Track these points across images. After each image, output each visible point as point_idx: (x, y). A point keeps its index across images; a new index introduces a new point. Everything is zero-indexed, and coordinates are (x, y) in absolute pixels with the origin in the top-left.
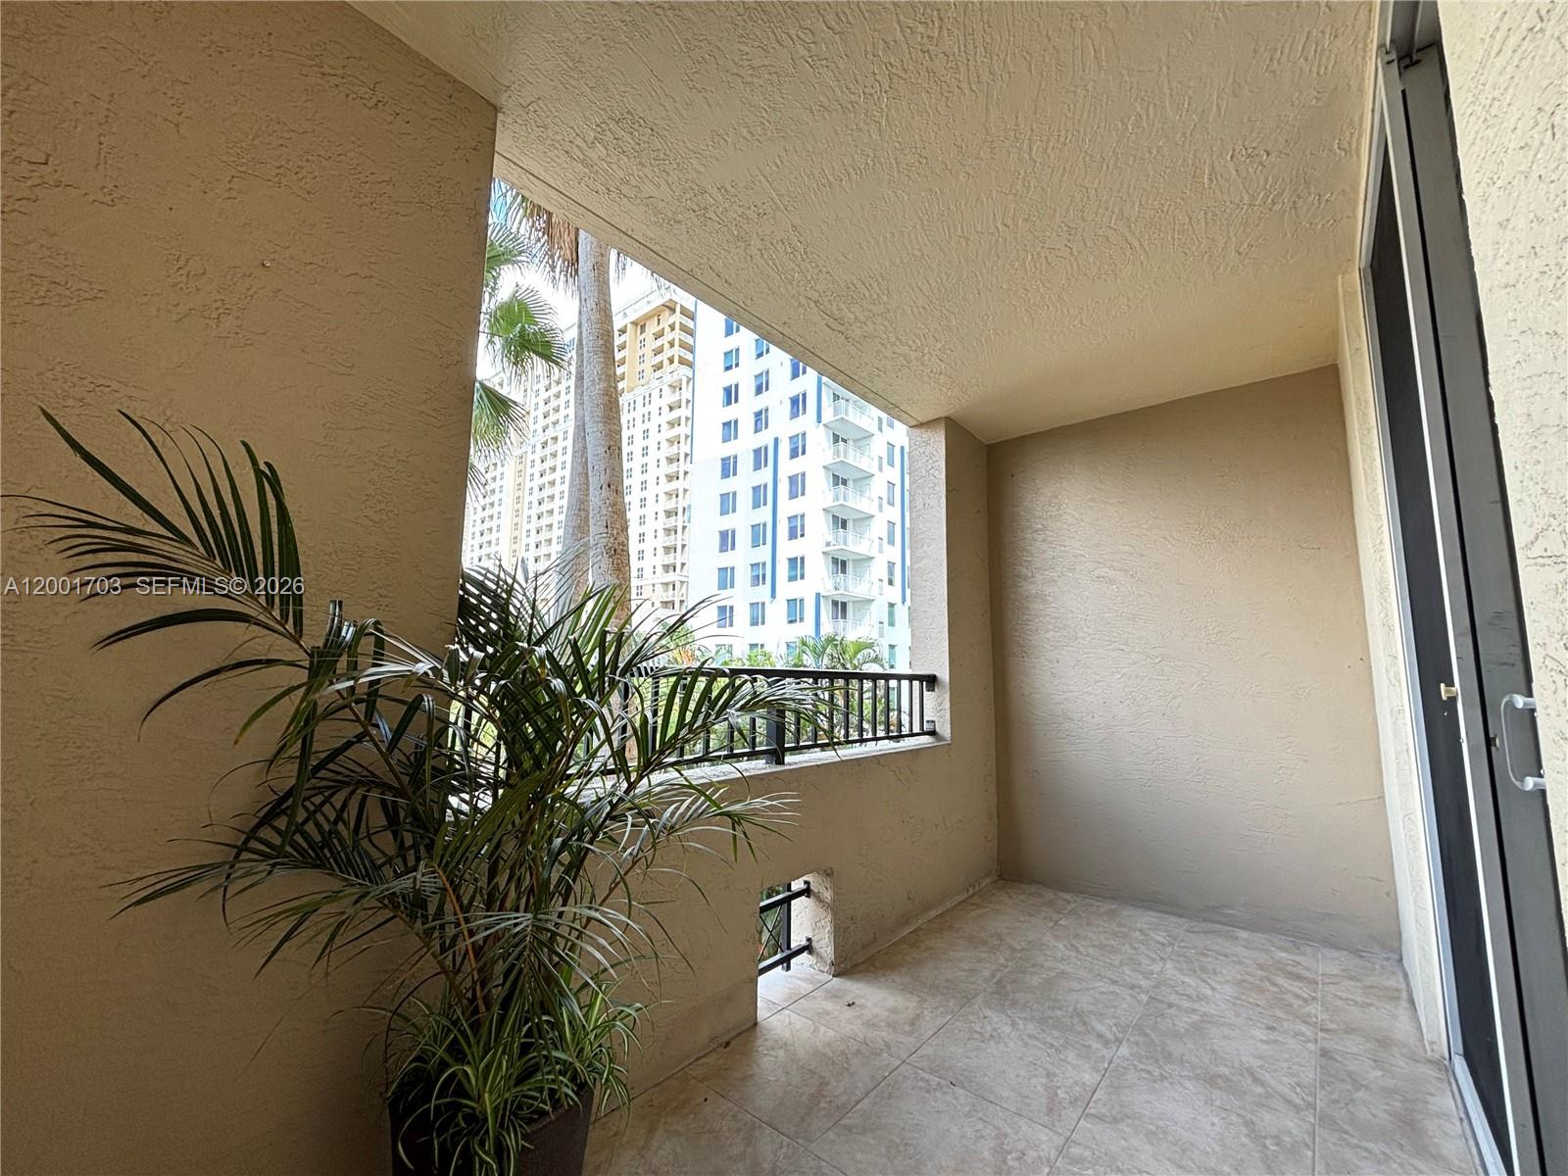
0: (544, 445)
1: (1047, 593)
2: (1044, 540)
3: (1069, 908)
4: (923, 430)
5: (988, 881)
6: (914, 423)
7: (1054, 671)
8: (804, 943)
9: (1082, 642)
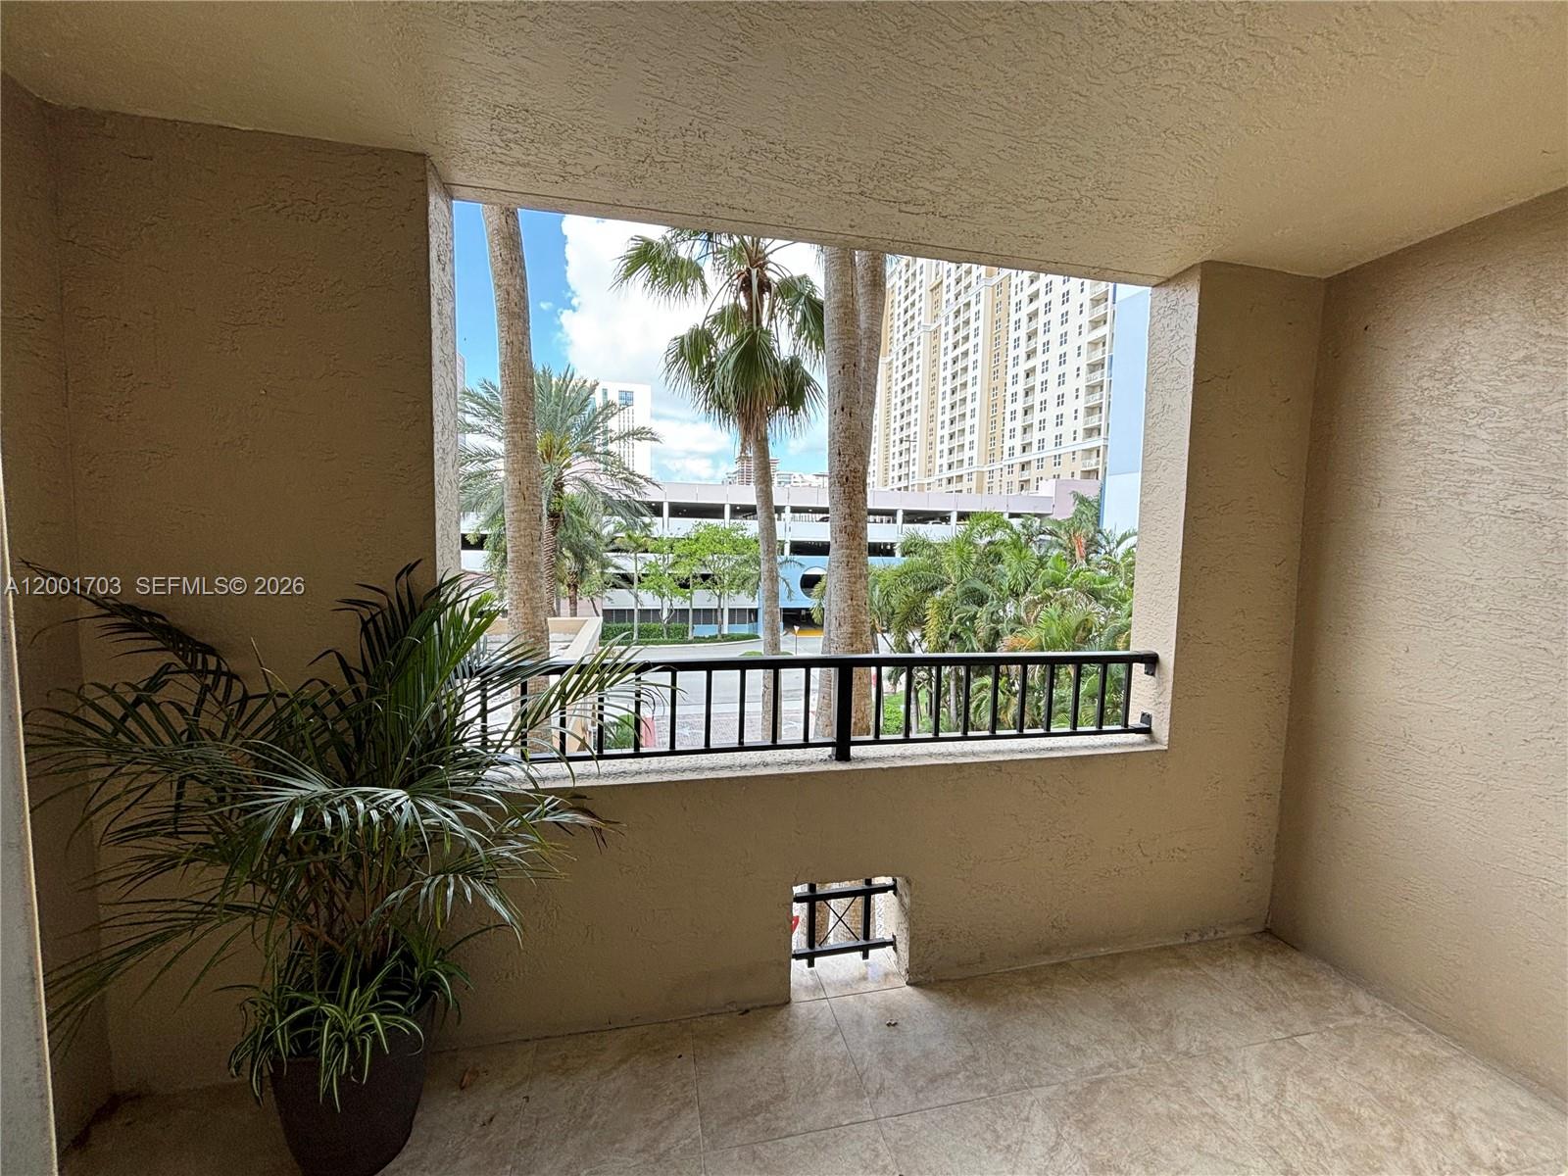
0: (957, 314)
1: (1403, 533)
2: (1412, 441)
3: (1349, 1022)
4: (1170, 289)
5: (1242, 930)
6: (1155, 281)
7: (1398, 666)
8: (888, 938)
9: (1460, 623)
